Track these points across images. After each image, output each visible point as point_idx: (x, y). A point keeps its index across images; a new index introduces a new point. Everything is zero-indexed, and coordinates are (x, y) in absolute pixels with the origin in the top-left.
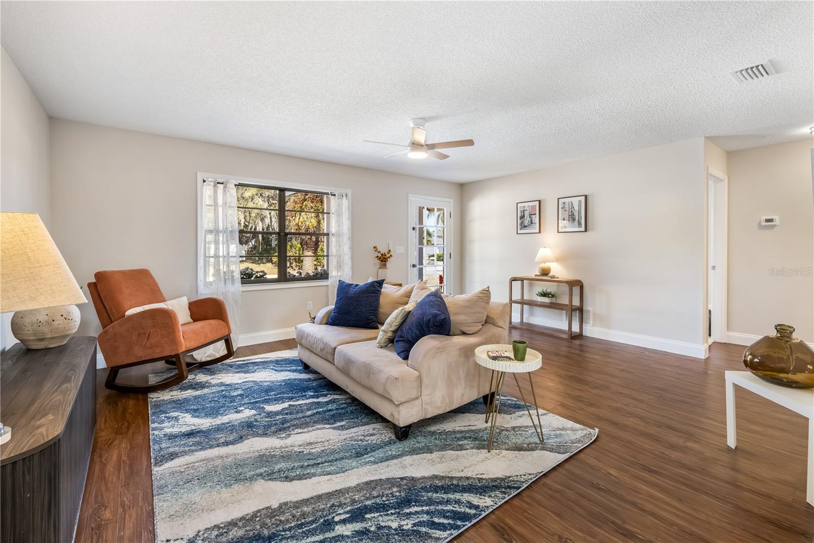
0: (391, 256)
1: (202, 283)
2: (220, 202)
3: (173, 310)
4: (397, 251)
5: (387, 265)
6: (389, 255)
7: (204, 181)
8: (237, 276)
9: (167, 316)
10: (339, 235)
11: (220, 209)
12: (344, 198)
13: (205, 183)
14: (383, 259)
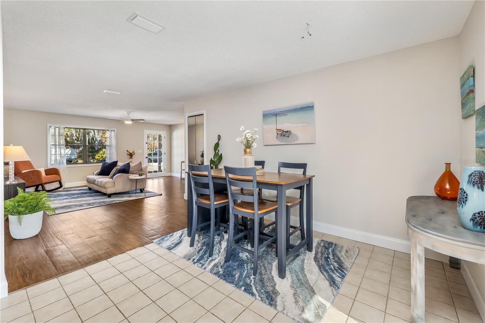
0: (134, 154)
1: (50, 164)
2: (57, 134)
3: (40, 171)
4: (138, 152)
5: (133, 157)
6: (133, 153)
7: (50, 127)
8: (65, 162)
9: (38, 172)
10: (110, 146)
11: (57, 137)
12: (113, 132)
13: (50, 128)
14: (131, 155)
